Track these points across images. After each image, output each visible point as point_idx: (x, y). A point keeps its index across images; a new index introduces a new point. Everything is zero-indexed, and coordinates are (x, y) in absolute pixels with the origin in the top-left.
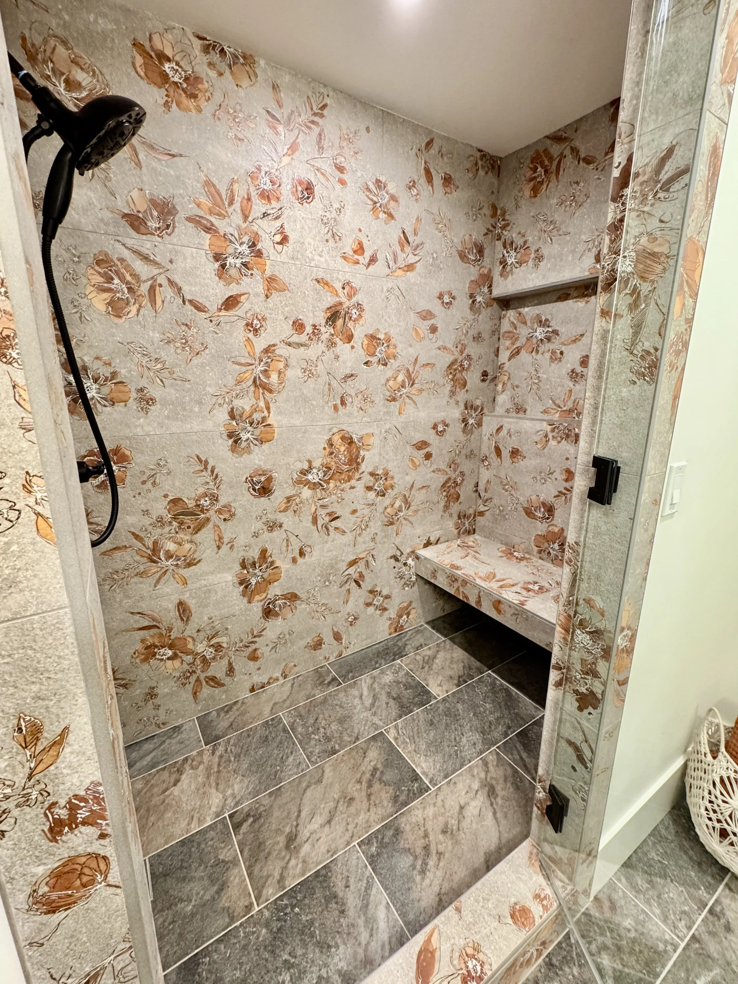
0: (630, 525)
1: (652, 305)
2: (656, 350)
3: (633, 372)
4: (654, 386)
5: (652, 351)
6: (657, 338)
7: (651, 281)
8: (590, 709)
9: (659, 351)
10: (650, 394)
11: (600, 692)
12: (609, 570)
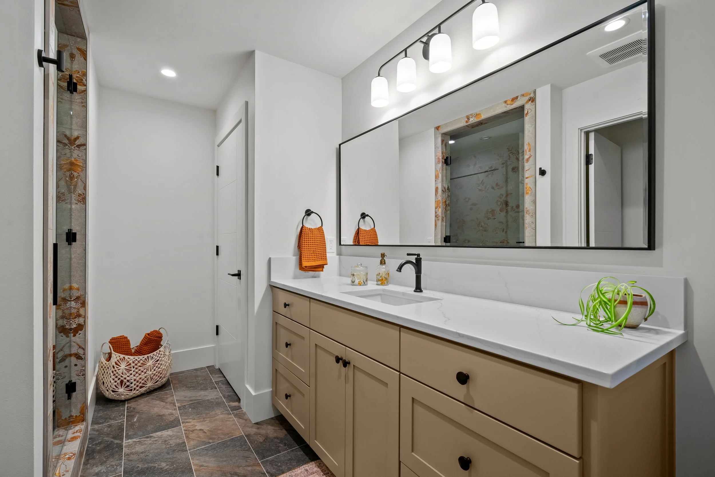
0: (84, 252)
1: (79, 180)
2: (84, 194)
3: (76, 200)
4: (85, 205)
5: (82, 194)
6: (83, 190)
7: (78, 173)
8: (80, 332)
9: (85, 195)
10: (84, 207)
11: (83, 321)
12: (78, 272)
